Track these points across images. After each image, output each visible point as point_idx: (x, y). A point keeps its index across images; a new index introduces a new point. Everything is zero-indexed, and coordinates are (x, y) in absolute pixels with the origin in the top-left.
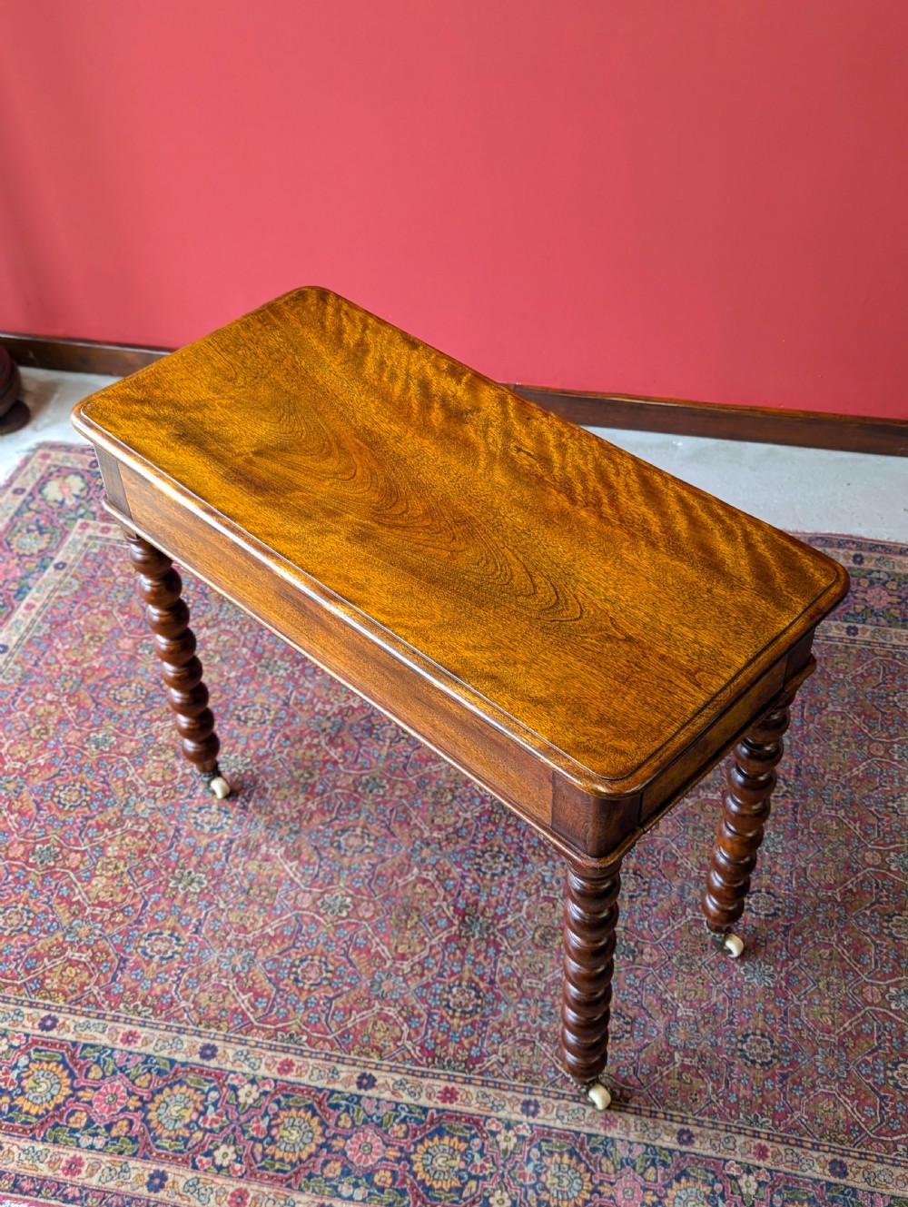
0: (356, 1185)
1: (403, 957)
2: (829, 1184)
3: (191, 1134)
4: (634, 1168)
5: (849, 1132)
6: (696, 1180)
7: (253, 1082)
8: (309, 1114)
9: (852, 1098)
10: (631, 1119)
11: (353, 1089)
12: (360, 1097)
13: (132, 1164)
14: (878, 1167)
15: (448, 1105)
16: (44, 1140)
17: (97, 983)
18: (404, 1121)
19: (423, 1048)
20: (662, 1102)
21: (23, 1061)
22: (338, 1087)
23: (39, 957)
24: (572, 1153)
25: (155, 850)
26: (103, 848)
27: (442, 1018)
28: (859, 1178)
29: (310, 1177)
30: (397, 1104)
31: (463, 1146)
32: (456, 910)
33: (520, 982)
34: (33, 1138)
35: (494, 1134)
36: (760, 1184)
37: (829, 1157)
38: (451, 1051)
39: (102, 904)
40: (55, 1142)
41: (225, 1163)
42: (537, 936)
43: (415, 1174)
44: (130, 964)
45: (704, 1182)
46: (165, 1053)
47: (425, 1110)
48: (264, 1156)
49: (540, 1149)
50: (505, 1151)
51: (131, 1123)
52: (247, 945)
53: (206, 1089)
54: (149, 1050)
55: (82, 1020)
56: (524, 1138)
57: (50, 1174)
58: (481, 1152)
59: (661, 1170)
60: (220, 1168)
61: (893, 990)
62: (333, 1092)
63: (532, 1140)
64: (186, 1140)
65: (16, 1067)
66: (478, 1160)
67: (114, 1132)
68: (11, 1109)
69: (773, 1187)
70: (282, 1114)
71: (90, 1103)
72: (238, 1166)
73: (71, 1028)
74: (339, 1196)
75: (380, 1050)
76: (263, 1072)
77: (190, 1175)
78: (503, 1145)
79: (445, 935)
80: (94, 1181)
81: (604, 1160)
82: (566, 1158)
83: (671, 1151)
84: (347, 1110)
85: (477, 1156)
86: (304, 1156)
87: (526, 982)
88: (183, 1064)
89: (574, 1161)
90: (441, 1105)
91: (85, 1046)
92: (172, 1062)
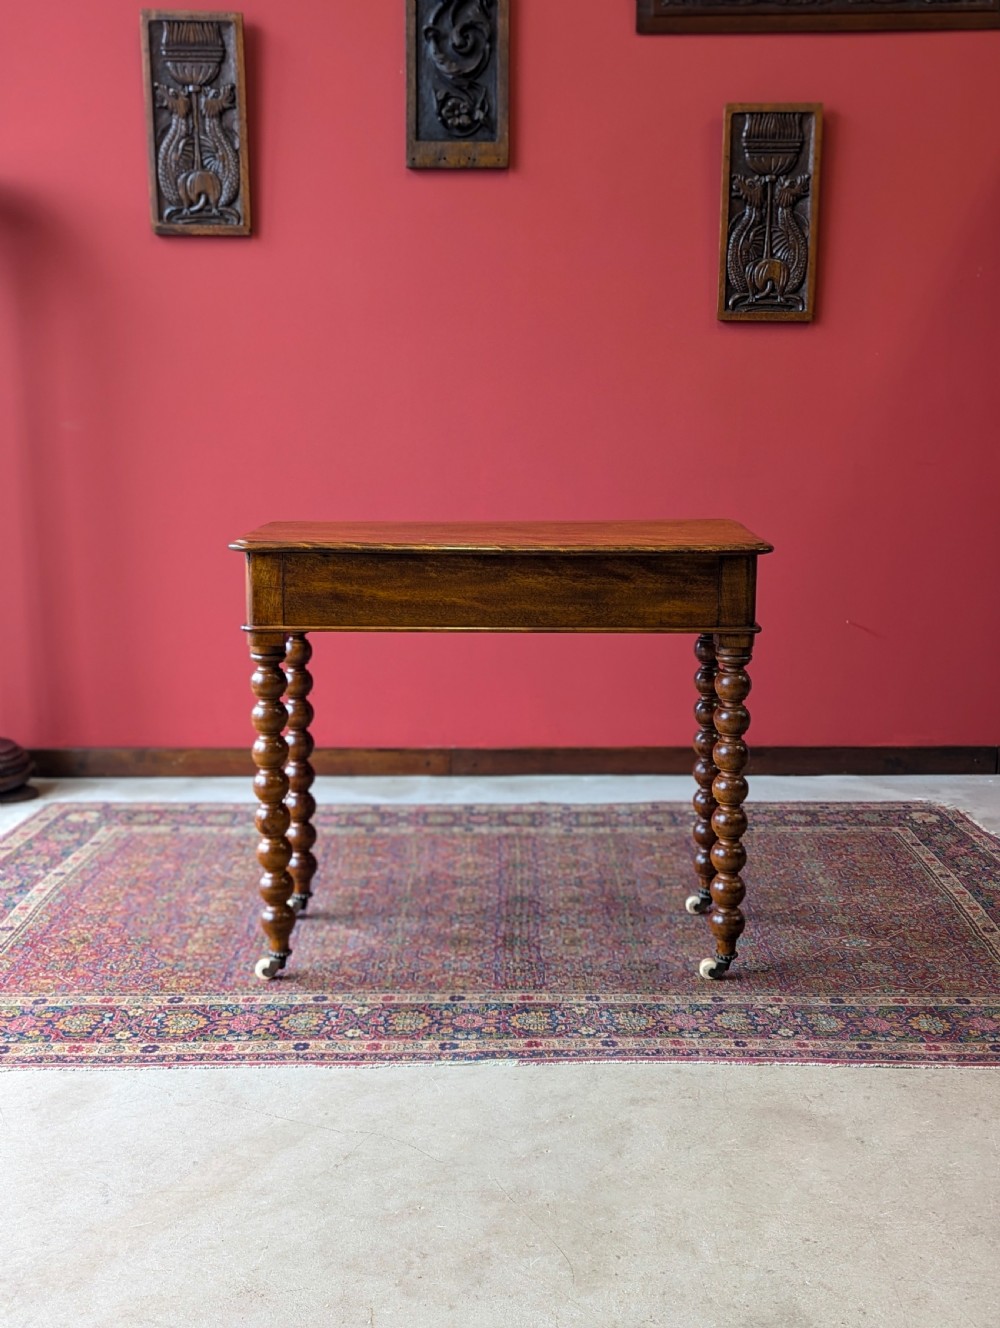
0: (468, 1034)
1: (463, 955)
2: (833, 1007)
3: (321, 1028)
4: (685, 1012)
5: (837, 988)
6: (733, 1012)
7: (363, 1006)
8: (417, 1013)
9: (835, 977)
10: (674, 997)
11: (449, 1002)
12: (455, 1005)
13: (276, 1042)
14: (864, 998)
15: (527, 1001)
16: (195, 1040)
17: (211, 982)
18: (496, 1009)
19: (496, 984)
20: (694, 989)
21: (160, 1016)
22: (433, 1002)
23: (153, 977)
24: (634, 1011)
25: (235, 933)
26: (190, 936)
27: (506, 974)
28: (854, 1002)
29: (429, 1034)
30: (487, 1005)
31: (548, 1015)
32: (497, 936)
33: (561, 958)
34: (186, 1041)
35: (570, 1009)
36: (782, 1010)
37: (828, 998)
38: (520, 983)
39: (201, 955)
40: (205, 1040)
41: (356, 1035)
42: (567, 942)
43: (514, 1027)
44: (237, 973)
45: (740, 1012)
46: (284, 1002)
47: (511, 1005)
48: (386, 1030)
49: (608, 1011)
50: (582, 1014)
51: (268, 1029)
52: (332, 961)
53: (326, 1011)
54: (269, 1002)
55: (205, 997)
56: (594, 1009)
57: (208, 1052)
58: (563, 1015)
59: (705, 1012)
60: (352, 1038)
61: (845, 941)
62: (431, 1005)
63: (600, 1009)
64: (319, 1031)
65: (155, 1018)
66: (563, 1019)
67: (254, 1033)
68: (158, 1033)
69: (793, 1011)
70: (394, 1015)
71: (228, 1025)
72: (367, 1036)
73: (197, 1000)
74: (457, 1039)
75: (464, 988)
76: (369, 1001)
77: (329, 1042)
78: (579, 1012)
79: (493, 946)
80: (247, 1051)
81: (660, 1012)
82: (630, 1013)
83: (709, 1005)
84: (447, 1009)
85: (560, 1018)
86: (420, 1027)
87: (565, 957)
88: (300, 1005)
89: (637, 1013)
90: (521, 1002)
91: (211, 1006)
92: (292, 1006)
